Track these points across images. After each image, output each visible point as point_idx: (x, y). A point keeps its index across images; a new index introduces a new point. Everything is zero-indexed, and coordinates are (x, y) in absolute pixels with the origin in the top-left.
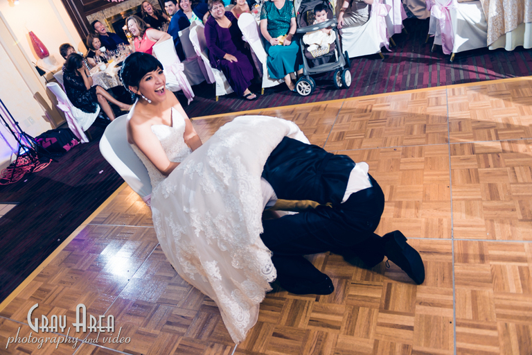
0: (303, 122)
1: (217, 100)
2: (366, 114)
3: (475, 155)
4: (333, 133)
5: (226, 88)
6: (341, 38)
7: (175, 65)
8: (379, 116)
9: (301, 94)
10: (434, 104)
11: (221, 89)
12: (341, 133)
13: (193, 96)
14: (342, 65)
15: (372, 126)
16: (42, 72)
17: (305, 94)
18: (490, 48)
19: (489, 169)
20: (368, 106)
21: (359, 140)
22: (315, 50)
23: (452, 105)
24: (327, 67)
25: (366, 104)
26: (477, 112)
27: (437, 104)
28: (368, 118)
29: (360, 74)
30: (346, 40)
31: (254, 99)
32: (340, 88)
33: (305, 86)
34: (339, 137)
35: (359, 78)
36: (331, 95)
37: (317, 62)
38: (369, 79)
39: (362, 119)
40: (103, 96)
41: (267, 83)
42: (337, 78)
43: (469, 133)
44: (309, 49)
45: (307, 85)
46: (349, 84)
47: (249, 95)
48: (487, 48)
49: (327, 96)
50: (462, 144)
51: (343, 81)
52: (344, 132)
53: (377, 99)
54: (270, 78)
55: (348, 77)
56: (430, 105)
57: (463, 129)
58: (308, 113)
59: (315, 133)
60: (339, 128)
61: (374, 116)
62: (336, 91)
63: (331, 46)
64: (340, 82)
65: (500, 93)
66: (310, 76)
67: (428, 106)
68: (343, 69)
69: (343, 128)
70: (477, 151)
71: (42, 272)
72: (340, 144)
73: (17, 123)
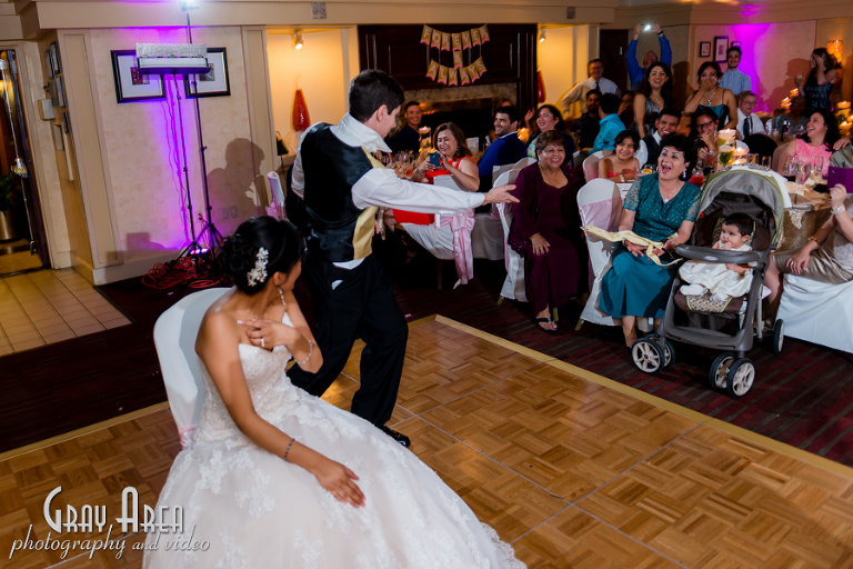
0: (592, 424)
1: (499, 303)
2: (720, 474)
4: (626, 478)
5: (516, 289)
6: (781, 290)
7: (458, 218)
8: (742, 495)
9: (639, 364)
11: (511, 289)
12: (641, 485)
13: (471, 277)
14: (742, 348)
15: (708, 508)
16: (282, 150)
17: (644, 368)
20: (739, 458)
21: (658, 524)
22: (697, 297)
24: (711, 339)
25: (739, 453)
28: (717, 486)
29: (784, 382)
30: (791, 299)
31: (550, 332)
32: (720, 390)
33: (650, 354)
34: (628, 494)
35: (774, 388)
36: (691, 395)
37: (696, 320)
38: (793, 402)
39: (705, 480)
41: (592, 313)
42: (720, 370)
44: (684, 290)
45: (655, 354)
46: (741, 391)
47: (546, 320)
49: (683, 393)
51: (729, 379)
52: (647, 488)
53: (769, 453)
54: (599, 309)
55: (745, 378)
58: (618, 411)
59: (593, 458)
60: (643, 474)
61: (733, 488)
62: (708, 392)
63: (735, 301)
64: (726, 379)
66: (667, 339)
68: (741, 356)
69: (653, 479)
71: (61, 445)
72: (617, 510)
73: (209, 208)
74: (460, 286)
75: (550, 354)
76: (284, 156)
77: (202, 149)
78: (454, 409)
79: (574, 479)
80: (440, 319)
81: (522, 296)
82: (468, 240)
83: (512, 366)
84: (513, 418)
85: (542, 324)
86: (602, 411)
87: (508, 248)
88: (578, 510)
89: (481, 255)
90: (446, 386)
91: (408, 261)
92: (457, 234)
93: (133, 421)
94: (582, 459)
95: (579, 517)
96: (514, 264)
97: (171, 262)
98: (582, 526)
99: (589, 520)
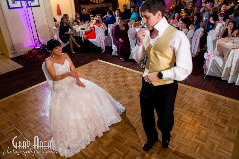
0: (132, 79)
1: (112, 56)
3: (179, 120)
5: (115, 53)
7: (101, 37)
9: (141, 67)
10: (182, 93)
13: (105, 50)
16: (55, 20)
18: (222, 79)
19: (179, 128)
23: (188, 96)
26: (195, 103)
27: (183, 94)
31: (123, 62)
40: (71, 39)
43: (184, 110)
50: (178, 114)
56: (180, 93)
57: (184, 108)
58: (137, 76)
59: (133, 85)
65: (209, 99)
67: (179, 93)
70: (181, 119)
71: (16, 96)
73: (38, 37)
74: (103, 53)
75: (123, 66)
76: (56, 22)
77: (34, 21)
78: (105, 79)
79: (129, 89)
80: (99, 60)
81: (117, 54)
82: (104, 42)
83: (116, 69)
84: (117, 79)
85: (121, 60)
86: (134, 76)
87: (113, 44)
88: (131, 95)
89: (107, 46)
90: (103, 74)
91: (90, 47)
92: (101, 41)
93: (32, 89)
94: (131, 86)
95: (131, 96)
96: (114, 47)
97: (30, 51)
98: (131, 97)
99: (133, 96)
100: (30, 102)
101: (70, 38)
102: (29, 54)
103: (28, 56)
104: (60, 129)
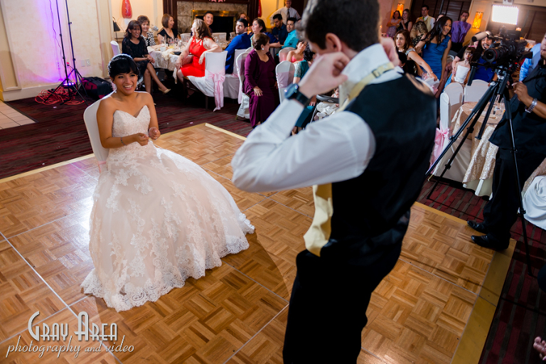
1: (236, 118)
7: (217, 75)
11: (243, 112)
13: (222, 106)
16: (116, 28)
18: (464, 186)
21: (301, 203)
34: (290, 194)
40: (149, 72)
48: (462, 184)
52: (297, 192)
65: (433, 223)
72: (286, 199)
73: (74, 60)
74: (217, 110)
76: (117, 32)
77: (69, 23)
78: (217, 163)
80: (207, 125)
81: (248, 116)
82: (221, 87)
87: (241, 92)
88: (270, 199)
89: (227, 96)
90: (213, 154)
92: (216, 84)
93: (53, 169)
95: (270, 202)
96: (243, 99)
97: (52, 90)
98: (271, 205)
99: (274, 203)
100: (46, 195)
101: (147, 71)
102: (49, 97)
103: (46, 100)
104: (113, 250)
